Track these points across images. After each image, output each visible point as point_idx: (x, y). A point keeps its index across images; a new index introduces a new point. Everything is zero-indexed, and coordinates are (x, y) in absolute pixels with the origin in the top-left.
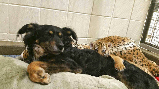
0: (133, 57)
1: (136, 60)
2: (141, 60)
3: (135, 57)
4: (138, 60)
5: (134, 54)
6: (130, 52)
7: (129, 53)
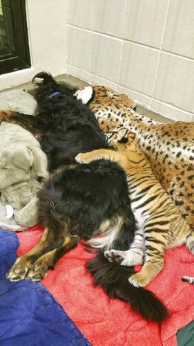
0: (175, 177)
1: (175, 186)
2: (185, 193)
3: (179, 179)
4: (179, 189)
5: (183, 173)
6: (179, 166)
7: (176, 167)
